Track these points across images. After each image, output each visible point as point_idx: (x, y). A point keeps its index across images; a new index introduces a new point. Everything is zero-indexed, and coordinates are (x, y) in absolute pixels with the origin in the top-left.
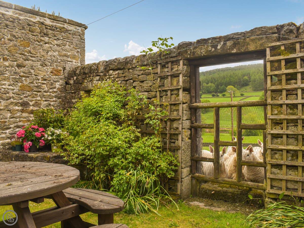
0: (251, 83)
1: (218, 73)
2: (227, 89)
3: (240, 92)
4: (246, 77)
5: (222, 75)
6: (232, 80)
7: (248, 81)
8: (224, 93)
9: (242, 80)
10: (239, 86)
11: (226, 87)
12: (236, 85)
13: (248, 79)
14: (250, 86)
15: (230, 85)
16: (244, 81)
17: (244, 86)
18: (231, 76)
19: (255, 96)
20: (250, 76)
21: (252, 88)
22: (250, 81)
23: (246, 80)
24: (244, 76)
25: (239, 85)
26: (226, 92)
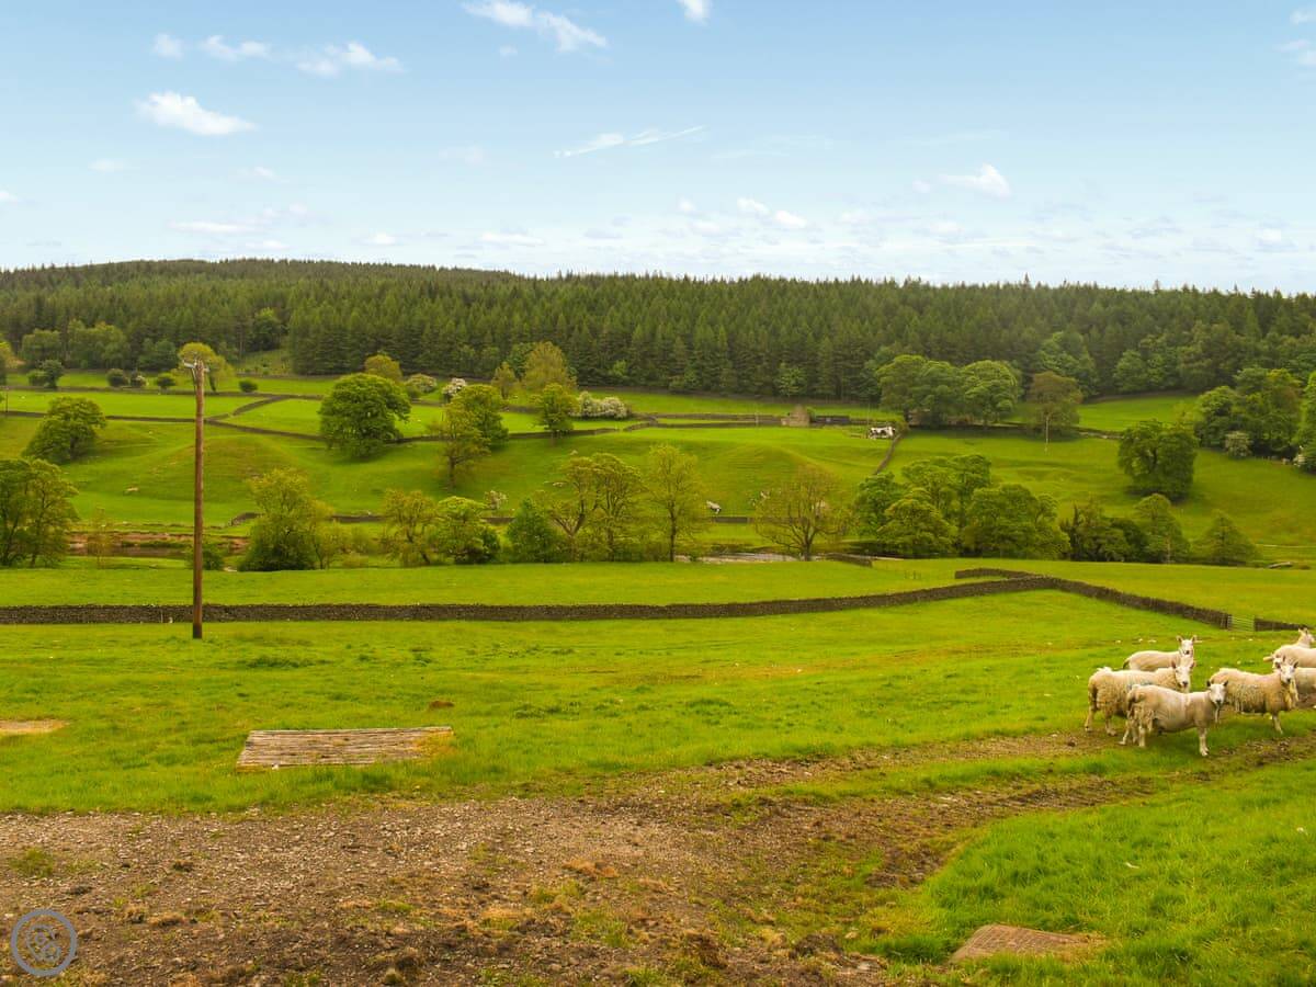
0: (288, 338)
1: (145, 280)
2: (179, 355)
3: (238, 375)
4: (268, 313)
5: (161, 292)
6: (205, 320)
7: (274, 330)
8: (165, 375)
9: (250, 322)
10: (236, 350)
11: (179, 345)
12: (223, 344)
13: (275, 320)
14: (285, 353)
15: (193, 339)
16: (258, 329)
17: (257, 350)
18: (200, 301)
19: (305, 397)
20: (288, 308)
21: (290, 362)
22: (286, 332)
23: (270, 324)
24: (260, 307)
25: (238, 346)
26: (175, 370)
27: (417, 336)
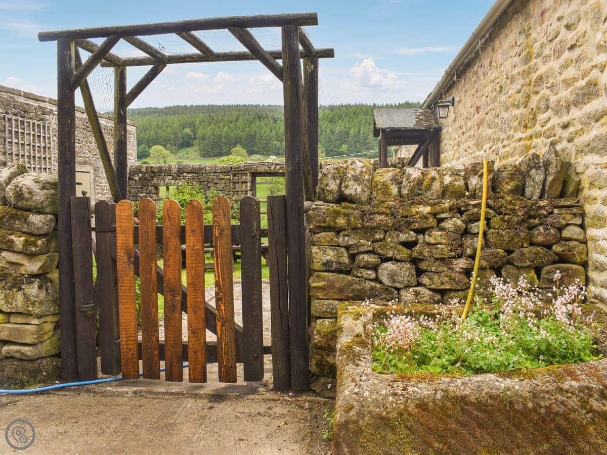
0: (197, 141)
2: (151, 151)
3: (176, 159)
4: (188, 131)
6: (160, 135)
7: (190, 138)
8: (145, 160)
9: (180, 135)
10: (174, 147)
11: (150, 147)
12: (169, 145)
13: (191, 133)
14: (196, 148)
15: (156, 144)
16: (183, 138)
17: (183, 147)
18: (157, 126)
20: (196, 127)
21: (198, 152)
22: (196, 139)
23: (188, 135)
24: (184, 128)
26: (148, 158)
27: (254, 138)
